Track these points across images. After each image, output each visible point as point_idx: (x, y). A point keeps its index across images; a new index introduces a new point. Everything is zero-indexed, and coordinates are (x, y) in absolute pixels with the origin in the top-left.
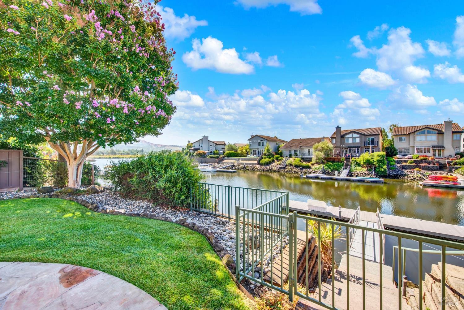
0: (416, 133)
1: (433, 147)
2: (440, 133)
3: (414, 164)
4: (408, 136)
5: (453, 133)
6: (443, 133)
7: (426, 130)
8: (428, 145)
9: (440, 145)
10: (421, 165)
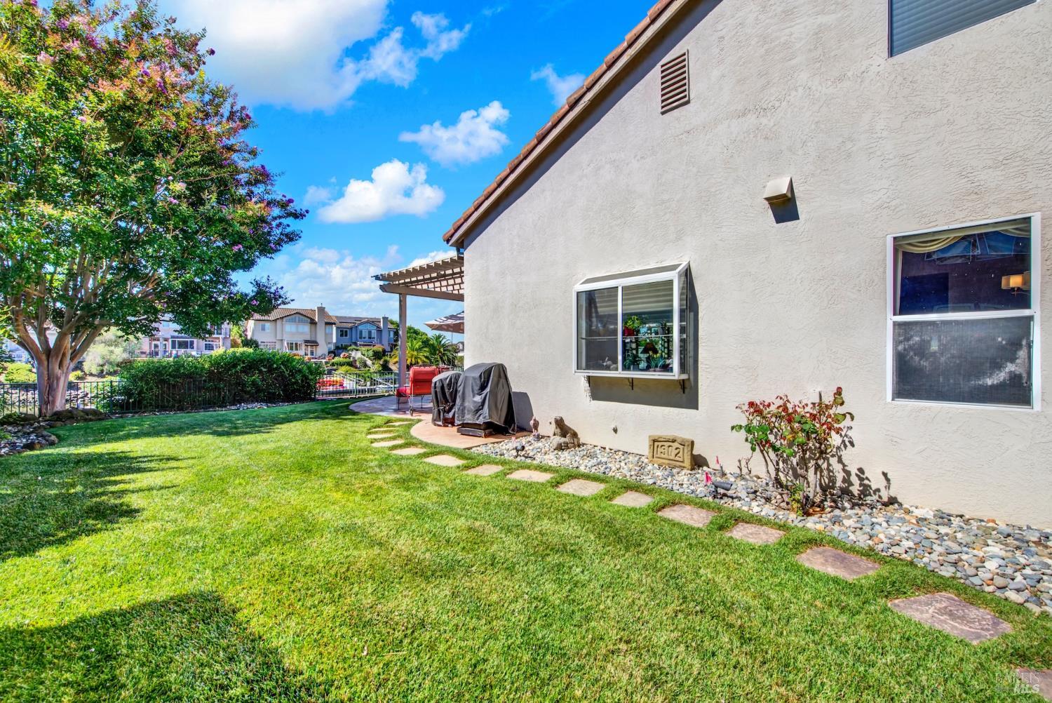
0: (284, 319)
1: (306, 341)
2: (313, 322)
4: (274, 323)
5: (327, 324)
6: (316, 323)
7: (297, 315)
8: (299, 339)
9: (313, 339)
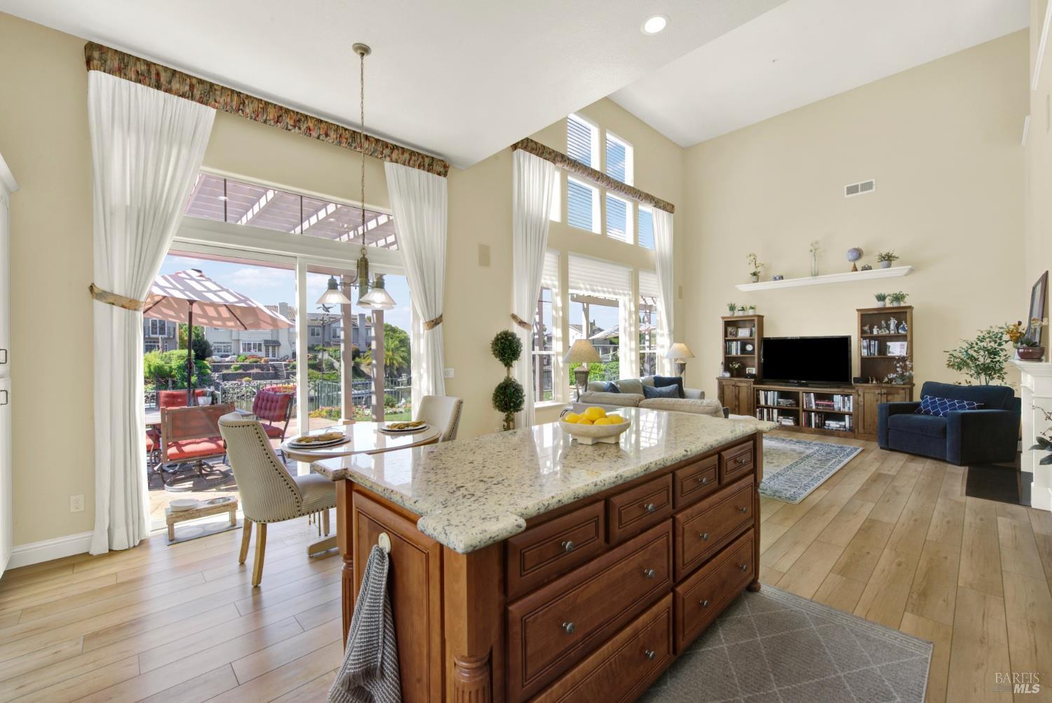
1: (266, 342)
3: (241, 371)
8: (258, 339)
9: (275, 339)
10: (251, 371)
